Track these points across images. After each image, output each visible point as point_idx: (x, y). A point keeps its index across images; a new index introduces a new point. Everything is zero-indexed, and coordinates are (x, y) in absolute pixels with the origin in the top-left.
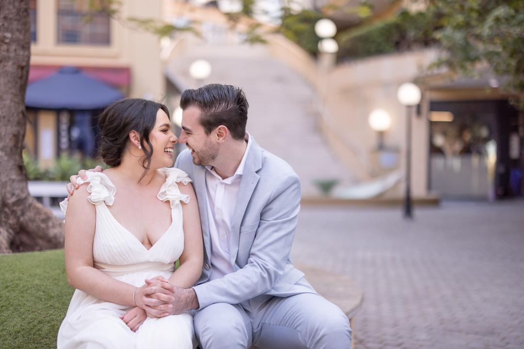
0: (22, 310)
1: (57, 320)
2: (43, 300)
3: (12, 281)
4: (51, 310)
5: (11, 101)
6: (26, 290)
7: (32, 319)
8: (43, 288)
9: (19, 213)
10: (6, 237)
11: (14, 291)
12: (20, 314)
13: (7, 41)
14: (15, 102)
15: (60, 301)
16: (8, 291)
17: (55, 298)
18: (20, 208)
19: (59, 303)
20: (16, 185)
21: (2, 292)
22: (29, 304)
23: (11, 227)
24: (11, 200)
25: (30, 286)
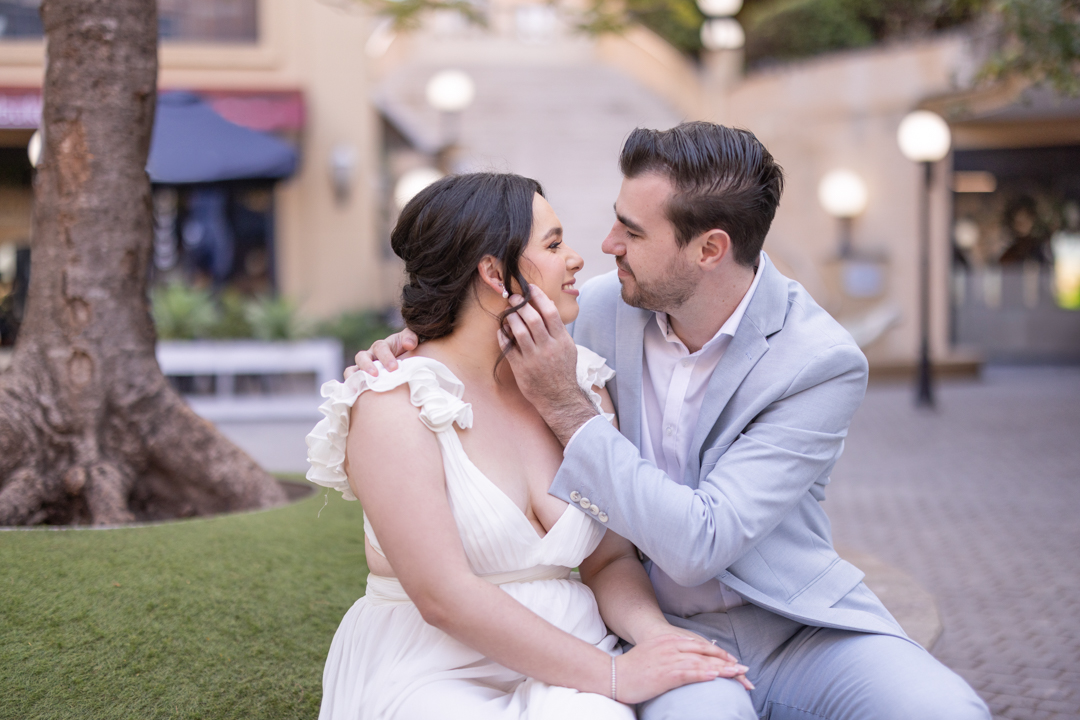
0: (197, 665)
1: (281, 688)
2: (240, 638)
3: (160, 593)
4: (261, 663)
5: (122, 173)
6: (197, 614)
7: (222, 686)
8: (233, 607)
9: (145, 428)
10: (118, 483)
11: (170, 617)
12: (194, 675)
13: (109, 37)
14: (128, 176)
15: (278, 640)
16: (156, 619)
17: (266, 633)
18: (148, 416)
19: (277, 644)
20: (137, 365)
21: (142, 621)
22: (210, 649)
23: (129, 460)
24: (127, 399)
25: (203, 605)
